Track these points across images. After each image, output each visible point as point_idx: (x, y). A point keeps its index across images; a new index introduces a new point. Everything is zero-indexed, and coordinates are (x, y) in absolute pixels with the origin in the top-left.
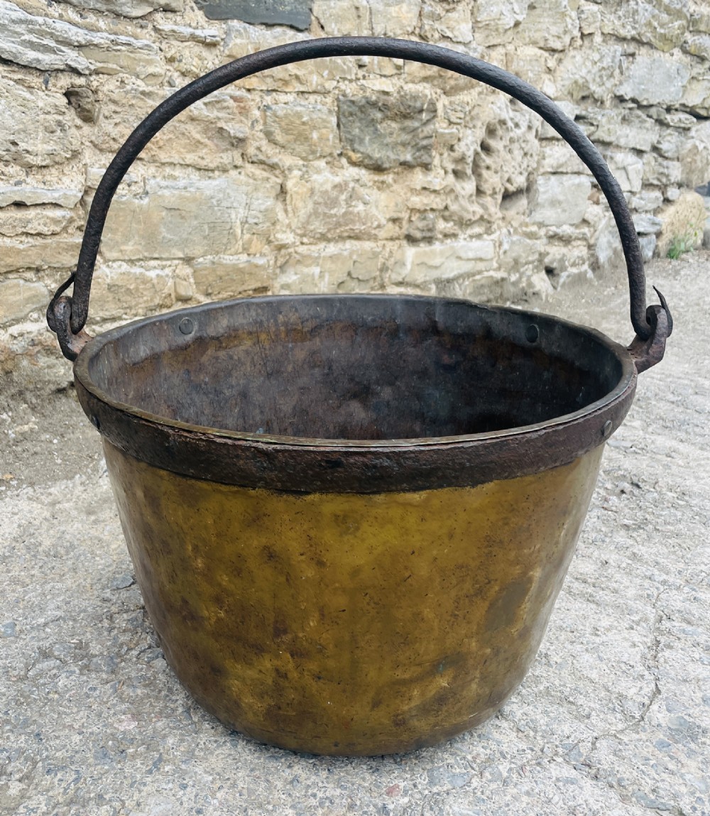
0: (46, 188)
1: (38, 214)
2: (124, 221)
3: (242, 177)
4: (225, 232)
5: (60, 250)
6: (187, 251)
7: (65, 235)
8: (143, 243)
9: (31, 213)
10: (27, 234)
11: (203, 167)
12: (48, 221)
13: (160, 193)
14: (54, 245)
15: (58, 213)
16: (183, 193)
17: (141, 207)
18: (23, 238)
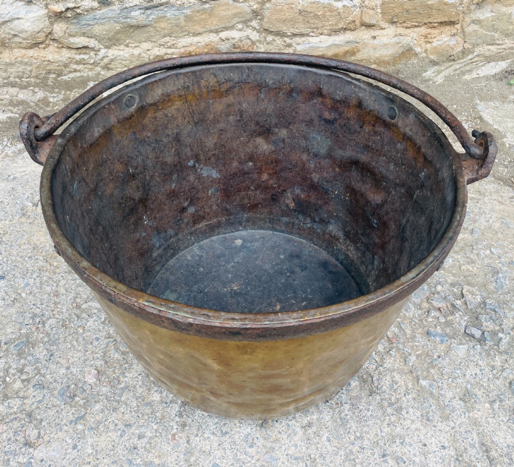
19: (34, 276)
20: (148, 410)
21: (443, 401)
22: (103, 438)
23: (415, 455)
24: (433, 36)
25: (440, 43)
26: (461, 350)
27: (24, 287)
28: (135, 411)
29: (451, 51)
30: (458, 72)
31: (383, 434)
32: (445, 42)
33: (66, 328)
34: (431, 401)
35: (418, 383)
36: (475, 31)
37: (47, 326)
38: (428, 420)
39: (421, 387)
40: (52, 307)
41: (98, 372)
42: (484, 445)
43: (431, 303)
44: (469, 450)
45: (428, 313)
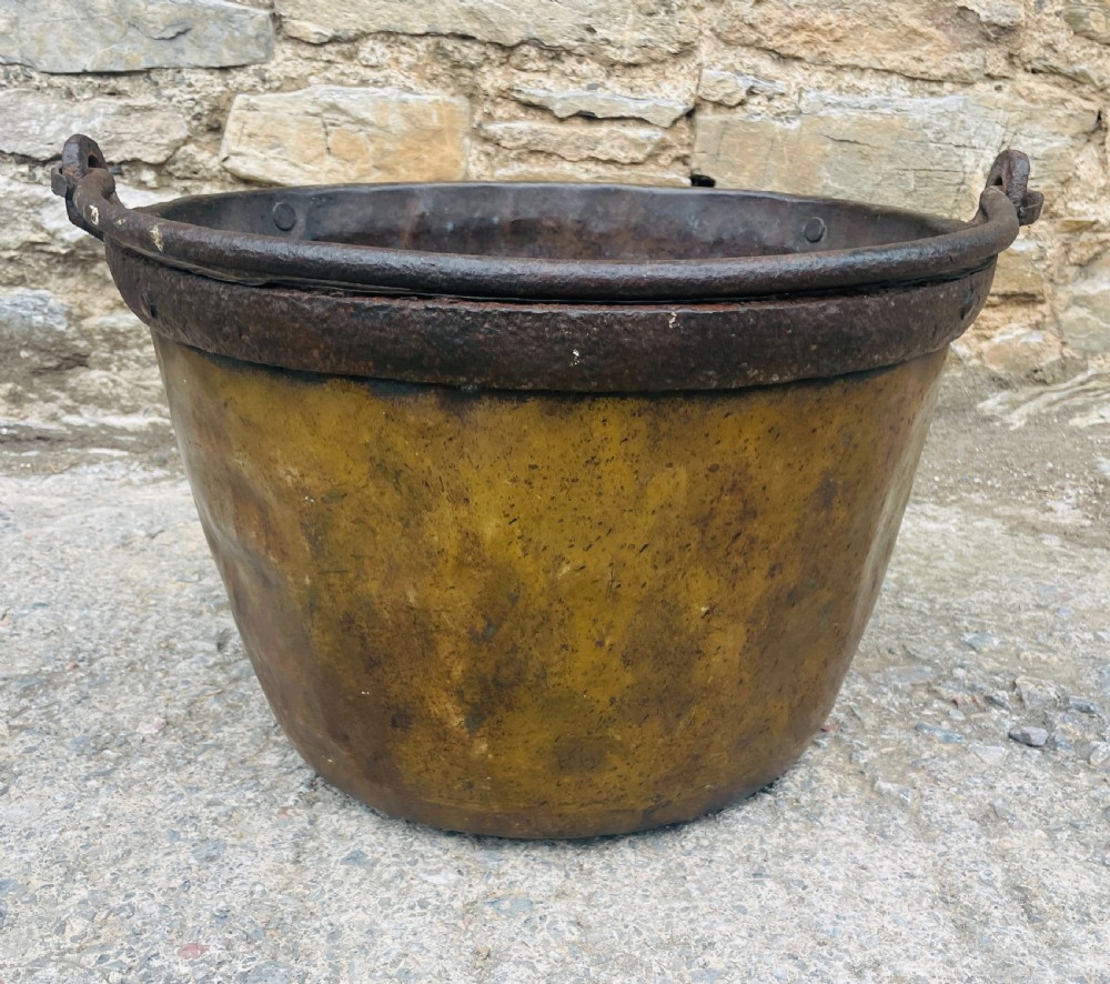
0: (633, 96)
1: (612, 132)
2: (754, 154)
3: (1002, 97)
4: (951, 188)
7: (653, 166)
9: (602, 130)
10: (596, 160)
11: (919, 75)
12: (626, 143)
13: (822, 113)
14: (633, 179)
15: (641, 133)
16: (868, 115)
17: (785, 134)
18: (591, 166)
19: (105, 608)
20: (245, 774)
21: (927, 816)
22: (132, 801)
23: (832, 878)
24: (991, 324)
25: (1007, 337)
26: (995, 754)
27: (78, 621)
28: (217, 773)
29: (1033, 358)
30: (1056, 408)
31: (764, 847)
32: (1018, 337)
33: (132, 671)
34: (897, 812)
35: (872, 786)
36: (1083, 320)
37: (96, 666)
38: (883, 835)
39: (880, 793)
40: (119, 644)
41: (168, 723)
42: (1018, 888)
43: (935, 691)
44: (977, 889)
45: (925, 704)
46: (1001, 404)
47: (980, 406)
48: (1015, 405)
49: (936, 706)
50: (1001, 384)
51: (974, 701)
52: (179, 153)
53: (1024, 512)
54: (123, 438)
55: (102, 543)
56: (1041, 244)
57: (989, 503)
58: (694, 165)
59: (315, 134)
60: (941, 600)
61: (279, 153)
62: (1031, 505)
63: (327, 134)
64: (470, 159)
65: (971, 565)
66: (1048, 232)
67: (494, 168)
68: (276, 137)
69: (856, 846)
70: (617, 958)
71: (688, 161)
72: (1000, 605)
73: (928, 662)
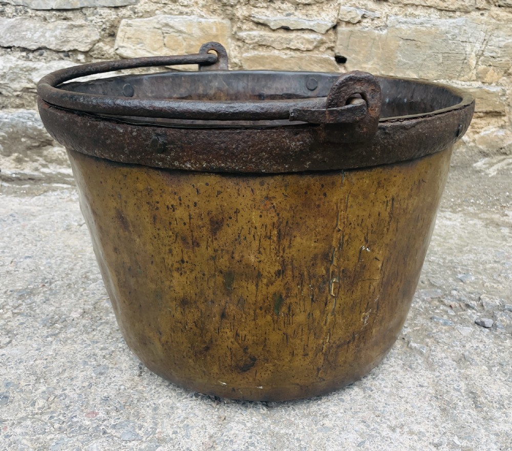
0: (307, 19)
1: (298, 36)
2: (365, 46)
3: (484, 18)
4: (460, 62)
5: (312, 62)
6: (421, 73)
7: (317, 52)
8: (381, 64)
9: (293, 35)
10: (290, 49)
11: (444, 8)
12: (304, 41)
13: (397, 27)
14: (308, 58)
15: (311, 36)
16: (419, 27)
17: (380, 36)
18: (288, 52)
19: (58, 259)
21: (432, 359)
22: (67, 347)
23: (385, 387)
24: (479, 126)
25: (487, 132)
26: (467, 331)
27: (45, 265)
28: (106, 335)
29: (500, 142)
32: (493, 132)
33: (69, 288)
34: (418, 357)
35: (408, 345)
37: (53, 285)
38: (410, 367)
39: (411, 348)
40: (64, 276)
41: (84, 312)
42: (472, 393)
43: (442, 301)
44: (452, 392)
45: (437, 307)
46: (484, 164)
47: (474, 165)
48: (492, 165)
49: (441, 308)
50: (485, 155)
51: (460, 306)
52: (95, 46)
53: (493, 216)
54: (68, 179)
55: (57, 228)
56: (503, 88)
57: (477, 212)
58: (337, 51)
59: (158, 37)
60: (449, 258)
61: (142, 46)
62: (497, 213)
63: (164, 37)
64: (231, 49)
65: (465, 242)
66: (507, 82)
67: (242, 53)
68: (141, 39)
69: (398, 372)
70: (283, 421)
71: (334, 49)
72: (477, 261)
73: (440, 287)
